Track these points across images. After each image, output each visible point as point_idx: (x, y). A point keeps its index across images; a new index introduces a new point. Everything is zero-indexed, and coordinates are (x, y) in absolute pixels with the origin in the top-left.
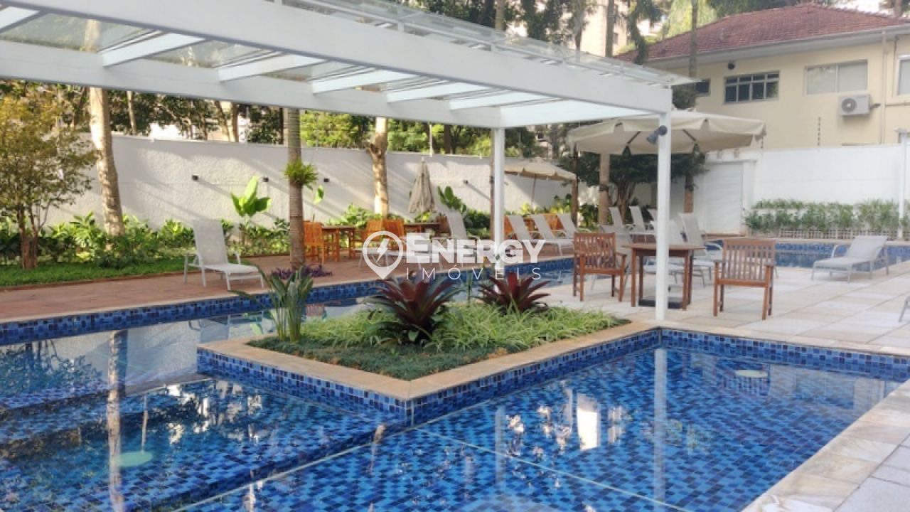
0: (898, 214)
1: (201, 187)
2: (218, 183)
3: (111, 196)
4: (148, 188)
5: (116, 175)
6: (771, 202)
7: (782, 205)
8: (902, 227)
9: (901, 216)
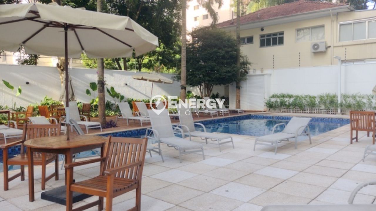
0: (338, 100)
6: (278, 95)
7: (283, 96)
8: (340, 107)
9: (339, 102)
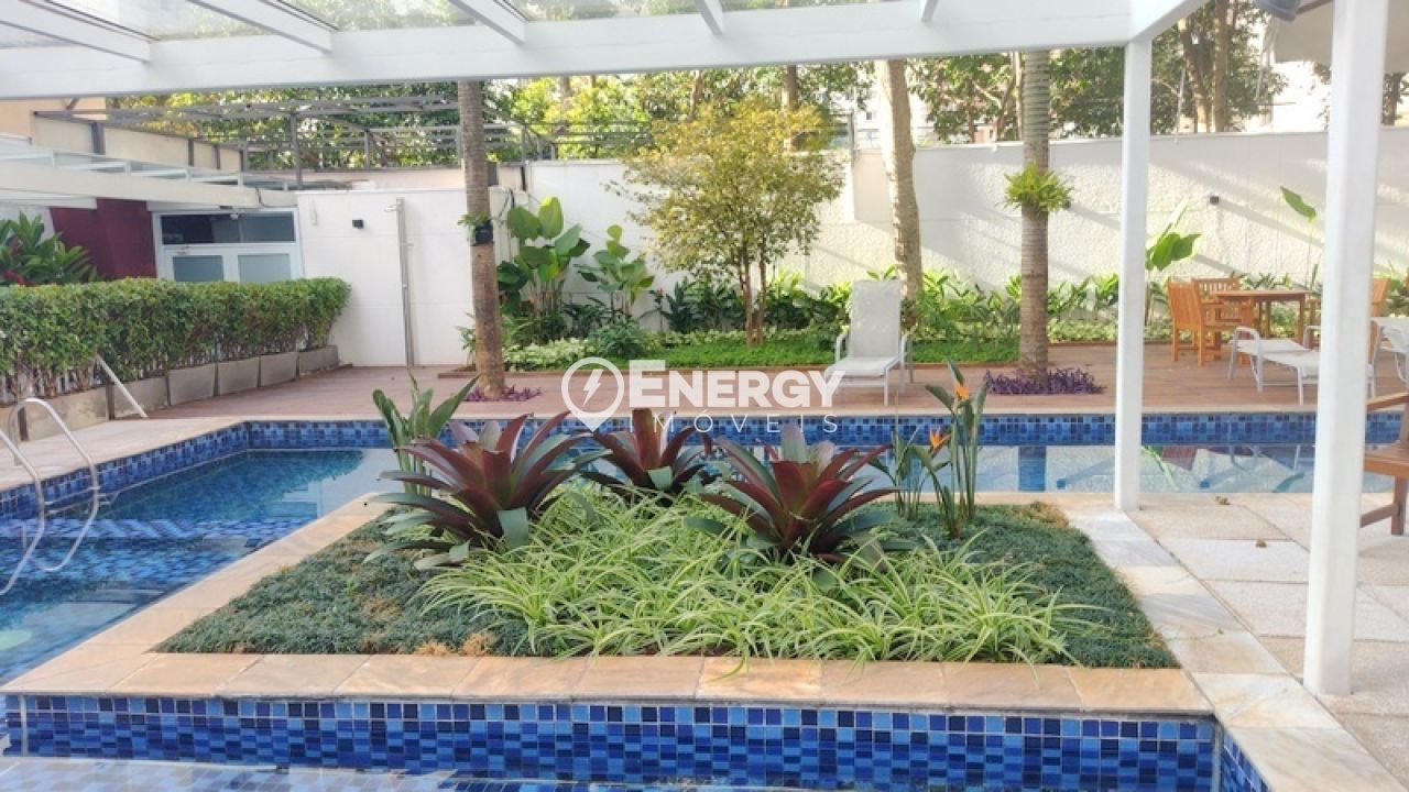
1: (1079, 220)
2: (1111, 211)
3: (900, 241)
4: (982, 225)
5: (915, 207)
